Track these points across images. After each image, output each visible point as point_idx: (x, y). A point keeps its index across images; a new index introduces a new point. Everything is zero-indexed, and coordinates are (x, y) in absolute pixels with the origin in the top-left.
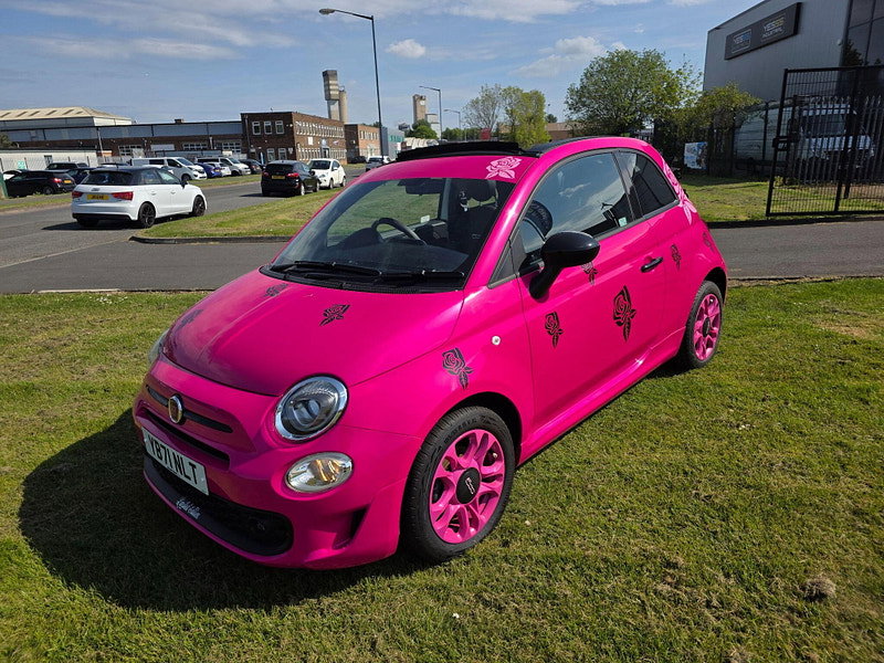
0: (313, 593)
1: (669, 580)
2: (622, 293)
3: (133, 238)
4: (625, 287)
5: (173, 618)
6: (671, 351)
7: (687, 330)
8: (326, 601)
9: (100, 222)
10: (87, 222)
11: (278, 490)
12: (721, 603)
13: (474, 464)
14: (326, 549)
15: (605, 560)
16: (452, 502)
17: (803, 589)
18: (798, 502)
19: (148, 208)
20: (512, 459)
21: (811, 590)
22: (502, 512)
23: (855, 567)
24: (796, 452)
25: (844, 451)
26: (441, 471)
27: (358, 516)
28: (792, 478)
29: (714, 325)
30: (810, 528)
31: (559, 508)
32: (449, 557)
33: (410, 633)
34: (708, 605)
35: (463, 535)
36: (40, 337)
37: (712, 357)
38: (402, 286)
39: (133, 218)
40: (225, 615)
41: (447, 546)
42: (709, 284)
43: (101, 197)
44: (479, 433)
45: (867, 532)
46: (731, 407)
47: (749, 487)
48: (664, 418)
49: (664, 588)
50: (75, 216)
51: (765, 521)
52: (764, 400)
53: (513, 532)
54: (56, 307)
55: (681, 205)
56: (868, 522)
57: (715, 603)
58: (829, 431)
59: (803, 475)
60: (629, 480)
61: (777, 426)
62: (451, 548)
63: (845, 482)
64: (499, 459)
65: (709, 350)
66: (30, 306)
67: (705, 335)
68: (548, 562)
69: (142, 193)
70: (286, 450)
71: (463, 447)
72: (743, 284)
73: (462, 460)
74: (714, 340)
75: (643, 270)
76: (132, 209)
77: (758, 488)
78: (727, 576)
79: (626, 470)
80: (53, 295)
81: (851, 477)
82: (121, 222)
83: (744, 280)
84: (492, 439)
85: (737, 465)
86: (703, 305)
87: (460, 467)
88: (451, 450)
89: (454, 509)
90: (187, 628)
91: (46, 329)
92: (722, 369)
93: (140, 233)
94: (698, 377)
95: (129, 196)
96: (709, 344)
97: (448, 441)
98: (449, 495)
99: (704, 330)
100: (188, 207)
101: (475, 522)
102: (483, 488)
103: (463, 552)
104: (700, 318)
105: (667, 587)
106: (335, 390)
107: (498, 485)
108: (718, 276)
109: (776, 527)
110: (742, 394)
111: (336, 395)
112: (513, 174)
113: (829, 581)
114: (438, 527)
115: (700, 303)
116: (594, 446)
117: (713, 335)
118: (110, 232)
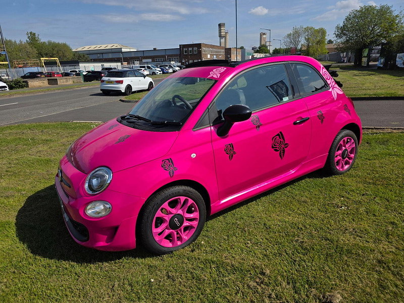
0: (101, 260)
1: (258, 280)
2: (278, 135)
3: (120, 100)
4: (281, 132)
5: (48, 261)
6: (321, 165)
7: (329, 155)
9: (111, 93)
10: (107, 93)
11: (81, 213)
12: (277, 297)
13: (180, 212)
14: (102, 243)
15: (233, 266)
16: (167, 228)
17: (324, 297)
18: (349, 252)
19: (129, 87)
20: (204, 212)
21: (327, 299)
22: (197, 236)
23: (360, 290)
24: (365, 225)
25: (393, 228)
26: (159, 213)
27: (116, 229)
28: (355, 238)
29: (351, 152)
30: (348, 266)
31: (226, 238)
32: (164, 253)
34: (270, 296)
35: (173, 244)
36: (64, 140)
37: (349, 170)
39: (123, 91)
40: (65, 264)
41: (164, 248)
42: (347, 132)
43: (111, 82)
44: (183, 199)
45: (379, 273)
46: (343, 197)
47: (327, 239)
48: (303, 199)
49: (252, 284)
50: (101, 90)
51: (326, 260)
52: (363, 195)
53: (199, 246)
54: (75, 128)
55: (330, 90)
56: (384, 268)
57: (273, 295)
58: (391, 216)
59: (361, 237)
60: (267, 228)
61: (362, 210)
62: (166, 249)
63: (384, 246)
64: (195, 210)
65: (346, 167)
66: (66, 127)
67: (344, 158)
68: (206, 262)
69: (127, 81)
70: (87, 198)
71: (173, 204)
72: (394, 131)
73: (173, 211)
74: (351, 161)
75: (295, 124)
76: (122, 87)
77: (332, 241)
78: (288, 283)
79: (268, 223)
80: (77, 123)
81: (389, 242)
82: (118, 93)
83: (395, 129)
84: (191, 201)
85: (328, 228)
86: (341, 142)
87: (171, 213)
88: (166, 204)
89: (167, 232)
90: (50, 267)
91: (67, 137)
92: (351, 176)
93: (123, 98)
94: (334, 180)
95: (121, 82)
96: (347, 163)
97: (163, 201)
98: (164, 226)
99: (343, 155)
100: (146, 87)
101: (180, 238)
102: (186, 224)
103: (172, 252)
104: (340, 148)
105: (255, 284)
106: (107, 174)
107: (195, 223)
109: (330, 264)
110: (353, 191)
111: (107, 176)
113: (339, 296)
114: (157, 238)
115: (340, 140)
117: (350, 158)
118: (114, 97)
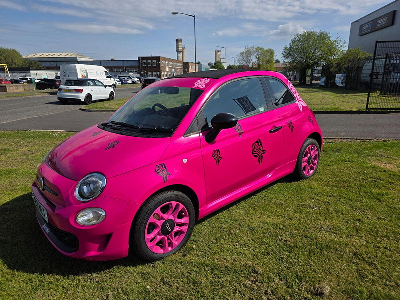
0: (90, 271)
1: (252, 279)
2: (257, 142)
3: (80, 109)
4: (259, 140)
6: (290, 170)
7: (298, 161)
8: (95, 275)
9: (69, 102)
10: (64, 101)
11: (72, 223)
12: (273, 293)
13: (172, 217)
14: (93, 252)
15: (226, 267)
16: (159, 234)
17: (315, 289)
18: (328, 247)
19: (89, 97)
20: (194, 216)
21: (318, 291)
22: (187, 241)
23: (344, 281)
24: (337, 223)
25: (360, 224)
26: (152, 219)
27: (108, 237)
28: (330, 235)
29: (315, 159)
30: (330, 260)
31: (215, 241)
32: (156, 260)
33: (125, 294)
34: (266, 293)
35: (164, 251)
36: (24, 150)
37: (314, 175)
38: (147, 134)
39: (82, 101)
41: (155, 255)
42: (311, 140)
43: (70, 91)
44: (174, 204)
45: (357, 264)
46: (313, 199)
47: (307, 238)
48: (279, 202)
49: (248, 283)
50: (59, 99)
51: (309, 255)
52: (330, 197)
53: (190, 251)
54: (35, 137)
55: (297, 103)
56: (359, 259)
57: (269, 292)
58: (357, 214)
59: (336, 234)
60: (252, 230)
61: (332, 209)
62: (157, 256)
63: (356, 240)
64: (186, 216)
65: (312, 172)
66: (25, 136)
67: (309, 164)
68: (200, 265)
69: (87, 90)
70: (79, 206)
71: (165, 210)
72: (344, 141)
73: (166, 216)
74: (315, 167)
75: (271, 132)
76: (82, 97)
77: (312, 239)
78: (281, 280)
79: (253, 225)
80: (36, 132)
81: (359, 237)
82: (77, 102)
83: (344, 139)
84: (182, 206)
85: (306, 227)
86: (307, 150)
87: (163, 219)
88: (158, 210)
89: (159, 238)
91: (28, 146)
92: (316, 180)
93: (83, 107)
94: (303, 184)
95: (81, 91)
96: (312, 169)
97: (156, 207)
98: (156, 231)
99: (308, 161)
100: (107, 97)
101: (171, 245)
102: (177, 229)
103: (163, 258)
104: (306, 156)
105: (251, 283)
106: (101, 180)
107: (185, 228)
108: (317, 137)
109: (313, 258)
110: (321, 193)
111: (101, 182)
112: (204, 86)
113: (327, 287)
114: (149, 245)
115: (306, 148)
116: (242, 212)
117: (314, 164)
118: (72, 106)
